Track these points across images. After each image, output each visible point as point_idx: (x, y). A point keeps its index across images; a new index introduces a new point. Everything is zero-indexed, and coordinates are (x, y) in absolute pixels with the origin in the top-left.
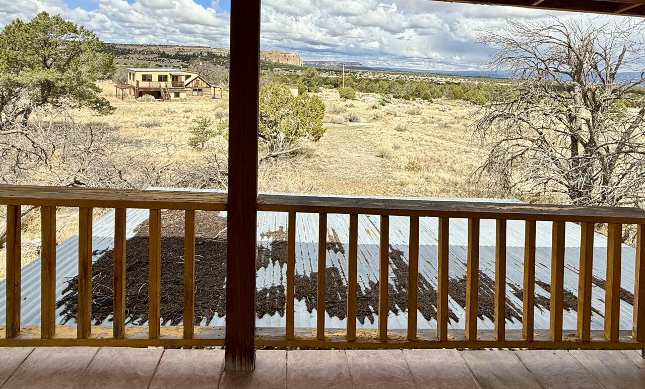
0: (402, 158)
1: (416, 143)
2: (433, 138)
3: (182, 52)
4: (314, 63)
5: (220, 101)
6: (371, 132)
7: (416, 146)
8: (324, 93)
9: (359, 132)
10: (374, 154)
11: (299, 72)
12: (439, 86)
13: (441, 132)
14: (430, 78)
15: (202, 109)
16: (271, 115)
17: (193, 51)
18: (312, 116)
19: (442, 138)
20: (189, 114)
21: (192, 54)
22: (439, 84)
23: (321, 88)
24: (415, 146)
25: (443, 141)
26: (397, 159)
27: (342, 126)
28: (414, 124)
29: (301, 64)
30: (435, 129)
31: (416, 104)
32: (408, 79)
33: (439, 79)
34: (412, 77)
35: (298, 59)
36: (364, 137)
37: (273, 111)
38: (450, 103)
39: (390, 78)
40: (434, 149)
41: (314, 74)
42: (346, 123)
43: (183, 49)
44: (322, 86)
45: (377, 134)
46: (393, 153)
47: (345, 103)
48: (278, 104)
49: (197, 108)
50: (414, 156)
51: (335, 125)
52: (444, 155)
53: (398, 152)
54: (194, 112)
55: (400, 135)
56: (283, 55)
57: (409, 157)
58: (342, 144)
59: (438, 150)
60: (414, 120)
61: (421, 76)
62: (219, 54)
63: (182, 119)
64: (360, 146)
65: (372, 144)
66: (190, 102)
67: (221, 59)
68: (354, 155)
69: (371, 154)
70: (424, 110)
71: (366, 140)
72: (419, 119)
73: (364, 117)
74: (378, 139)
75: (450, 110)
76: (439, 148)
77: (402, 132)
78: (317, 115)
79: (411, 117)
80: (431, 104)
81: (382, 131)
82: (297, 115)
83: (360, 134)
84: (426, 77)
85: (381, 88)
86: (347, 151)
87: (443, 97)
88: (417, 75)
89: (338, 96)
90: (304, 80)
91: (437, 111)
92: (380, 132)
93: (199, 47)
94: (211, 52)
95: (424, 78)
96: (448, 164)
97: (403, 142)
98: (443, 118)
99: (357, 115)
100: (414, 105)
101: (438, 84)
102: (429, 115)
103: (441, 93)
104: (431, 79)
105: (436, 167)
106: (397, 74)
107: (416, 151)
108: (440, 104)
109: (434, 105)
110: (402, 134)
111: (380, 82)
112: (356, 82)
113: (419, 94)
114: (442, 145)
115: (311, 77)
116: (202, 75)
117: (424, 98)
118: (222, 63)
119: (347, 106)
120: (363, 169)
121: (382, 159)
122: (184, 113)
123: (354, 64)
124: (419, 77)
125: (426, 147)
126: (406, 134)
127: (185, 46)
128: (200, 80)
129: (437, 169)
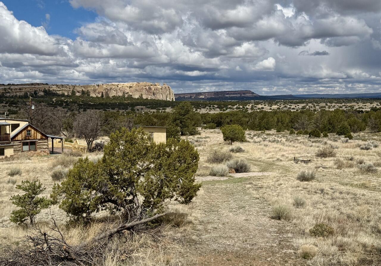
0: (307, 219)
1: (327, 196)
2: (351, 188)
3: (9, 92)
4: (189, 96)
5: (60, 156)
6: (265, 185)
7: (328, 201)
8: (203, 135)
9: (248, 186)
10: (268, 215)
11: (169, 110)
12: (361, 114)
13: (363, 178)
14: (349, 105)
15: (34, 170)
16: (124, 172)
17: (24, 90)
18: (180, 169)
19: (364, 186)
20: (15, 177)
21: (22, 94)
22: (362, 111)
23: (200, 129)
24: (325, 201)
25: (365, 192)
26: (299, 221)
27: (225, 178)
28: (325, 170)
29: (171, 98)
30: (355, 176)
31: (329, 142)
32: (317, 107)
33: (361, 105)
34: (324, 104)
35: (168, 92)
36: (254, 192)
37: (127, 166)
38: (376, 137)
39: (293, 109)
40: (351, 204)
41: (189, 111)
42: (230, 174)
43: (9, 89)
44: (200, 126)
45: (272, 187)
46: (295, 212)
47: (231, 147)
48: (134, 156)
49: (27, 168)
50: (324, 214)
51: (216, 178)
52: (365, 210)
53: (301, 211)
54: (23, 174)
55: (305, 186)
56: (147, 87)
57: (316, 217)
58: (224, 204)
59: (358, 205)
60: (325, 164)
61: (337, 103)
62: (60, 93)
63: (5, 185)
64: (250, 205)
65: (266, 201)
66: (19, 161)
67: (63, 98)
68: (241, 218)
69: (265, 215)
70: (339, 150)
71: (258, 196)
72: (332, 162)
73: (255, 165)
74: (274, 194)
75: (376, 146)
76: (360, 202)
77: (307, 182)
78: (188, 168)
79: (320, 161)
80: (350, 141)
81: (279, 182)
82: (160, 170)
83: (249, 188)
84: (343, 104)
85: (280, 124)
86: (231, 214)
87: (367, 130)
88: (331, 103)
89: (220, 137)
90: (175, 120)
91: (358, 150)
92: (277, 183)
93: (32, 84)
94: (49, 91)
95: (340, 105)
96: (372, 223)
97: (309, 196)
98: (365, 158)
99: (246, 162)
100: (326, 143)
101: (359, 112)
102: (347, 156)
103: (364, 124)
104: (351, 106)
105: (355, 229)
106: (303, 103)
107: (327, 207)
108: (363, 140)
109: (353, 142)
110: (308, 185)
111: (279, 115)
112: (246, 117)
113: (333, 127)
114: (363, 197)
115: (184, 115)
116: (35, 122)
117: (340, 134)
118: (64, 104)
119: (232, 150)
120: (251, 237)
121: (279, 221)
122: (9, 177)
123: (244, 94)
124: (333, 104)
125: (341, 201)
126: (313, 184)
127: (13, 85)
128: (33, 130)
129: (356, 231)
